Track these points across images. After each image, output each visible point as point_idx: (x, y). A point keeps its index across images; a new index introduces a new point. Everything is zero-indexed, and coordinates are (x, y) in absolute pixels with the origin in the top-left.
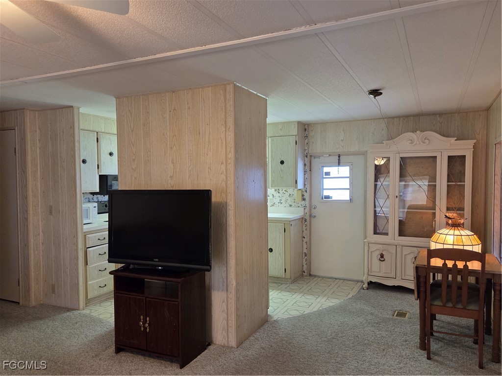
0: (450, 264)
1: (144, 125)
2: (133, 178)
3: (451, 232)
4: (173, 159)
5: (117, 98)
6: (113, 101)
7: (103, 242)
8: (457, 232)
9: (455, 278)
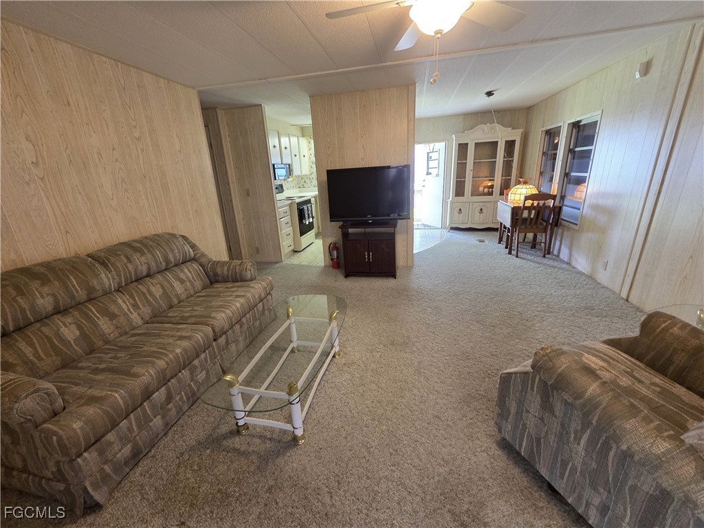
0: (541, 203)
1: (337, 119)
2: (329, 162)
3: (524, 186)
4: (363, 146)
5: (311, 97)
6: (308, 100)
7: (286, 214)
8: (528, 187)
9: (530, 213)
